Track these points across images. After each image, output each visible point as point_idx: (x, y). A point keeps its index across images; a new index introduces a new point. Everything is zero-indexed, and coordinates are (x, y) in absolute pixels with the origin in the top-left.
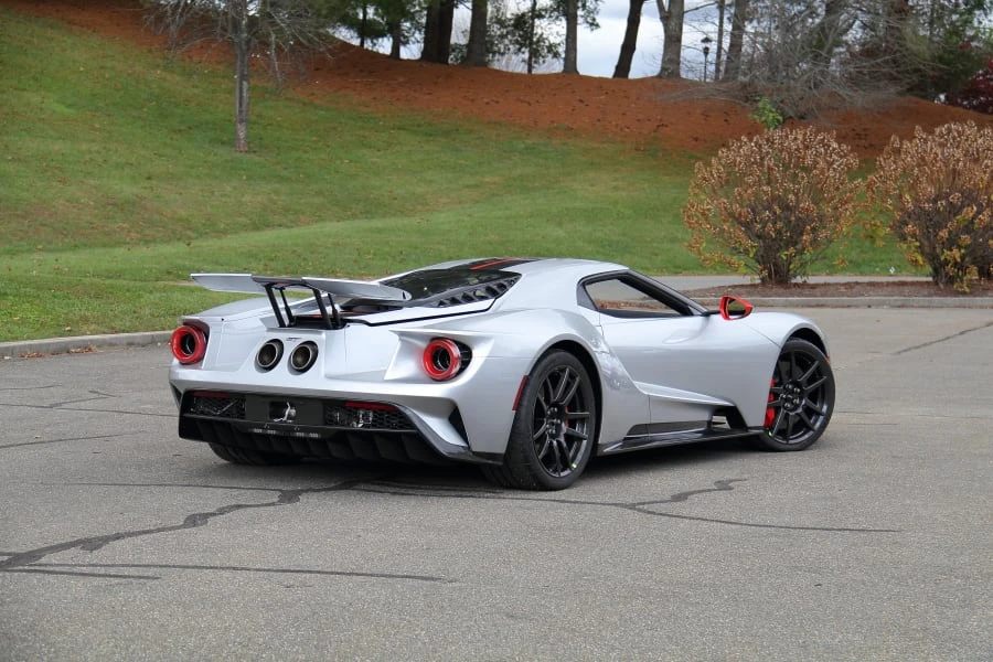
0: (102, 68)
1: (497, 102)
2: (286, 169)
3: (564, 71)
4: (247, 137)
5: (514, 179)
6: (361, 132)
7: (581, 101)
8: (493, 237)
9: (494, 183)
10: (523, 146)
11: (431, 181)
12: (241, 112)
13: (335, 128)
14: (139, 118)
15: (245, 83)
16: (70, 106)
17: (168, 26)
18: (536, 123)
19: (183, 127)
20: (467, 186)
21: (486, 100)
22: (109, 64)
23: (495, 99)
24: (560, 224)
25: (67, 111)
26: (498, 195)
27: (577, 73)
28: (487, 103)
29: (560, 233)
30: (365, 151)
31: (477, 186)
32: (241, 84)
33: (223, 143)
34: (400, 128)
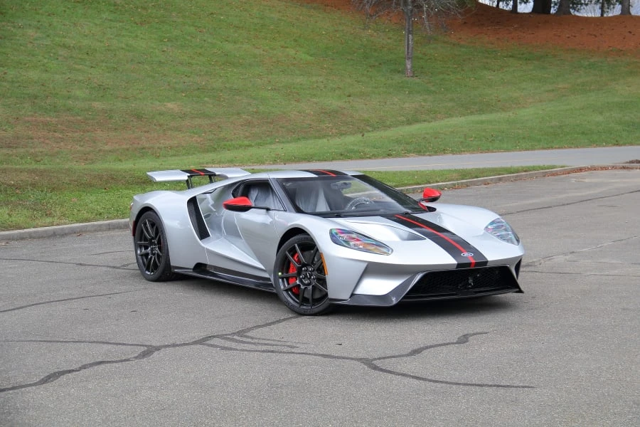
0: (336, 31)
1: (575, 36)
2: (433, 86)
3: (621, 14)
4: (412, 67)
5: (578, 85)
6: (485, 60)
7: (630, 32)
8: (554, 123)
9: (564, 88)
10: (587, 63)
11: (524, 89)
12: (408, 53)
13: (470, 59)
14: (352, 59)
15: (410, 36)
16: (311, 56)
17: (364, 5)
18: (598, 48)
19: (377, 64)
20: (547, 91)
21: (567, 36)
22: (341, 28)
23: (573, 34)
24: (601, 113)
25: (309, 58)
26: (565, 96)
27: (630, 14)
28: (569, 37)
29: (600, 118)
30: (486, 72)
31: (553, 90)
32: (408, 37)
33: (399, 72)
34: (510, 56)
